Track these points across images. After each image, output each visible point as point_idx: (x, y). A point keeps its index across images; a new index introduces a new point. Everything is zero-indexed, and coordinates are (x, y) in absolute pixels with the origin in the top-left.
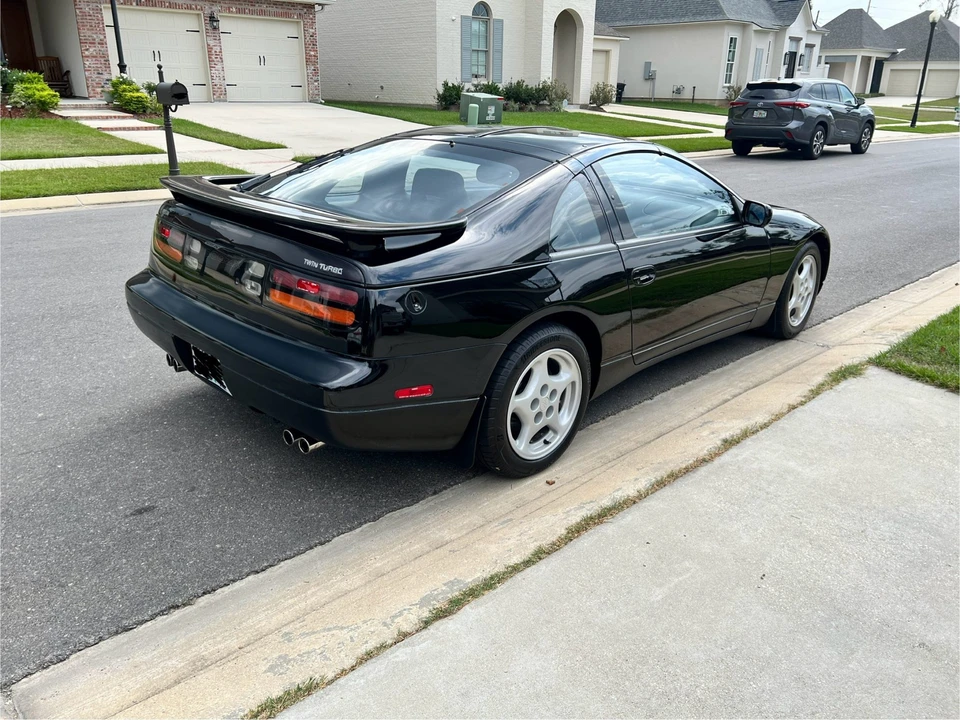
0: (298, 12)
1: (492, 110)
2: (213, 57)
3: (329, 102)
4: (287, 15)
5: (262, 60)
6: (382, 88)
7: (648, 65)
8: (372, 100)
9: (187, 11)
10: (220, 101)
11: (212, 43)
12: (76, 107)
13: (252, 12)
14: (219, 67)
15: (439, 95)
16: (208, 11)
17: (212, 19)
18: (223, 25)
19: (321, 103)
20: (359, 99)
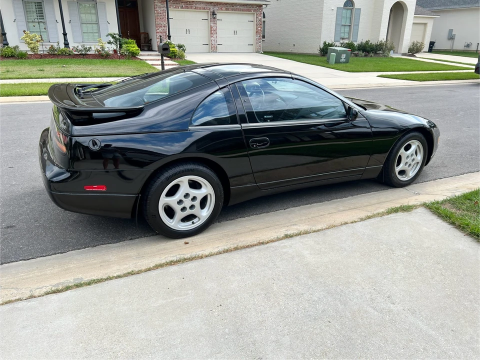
0: (254, 9)
1: (344, 56)
2: (213, 32)
3: (265, 53)
4: (248, 10)
5: (235, 32)
6: (294, 45)
7: (451, 31)
8: (289, 52)
9: (201, 10)
10: (214, 52)
11: (212, 25)
12: (149, 55)
13: (232, 10)
14: (215, 36)
15: (320, 49)
16: (212, 10)
17: (214, 14)
18: (218, 16)
19: (262, 53)
20: (283, 51)
